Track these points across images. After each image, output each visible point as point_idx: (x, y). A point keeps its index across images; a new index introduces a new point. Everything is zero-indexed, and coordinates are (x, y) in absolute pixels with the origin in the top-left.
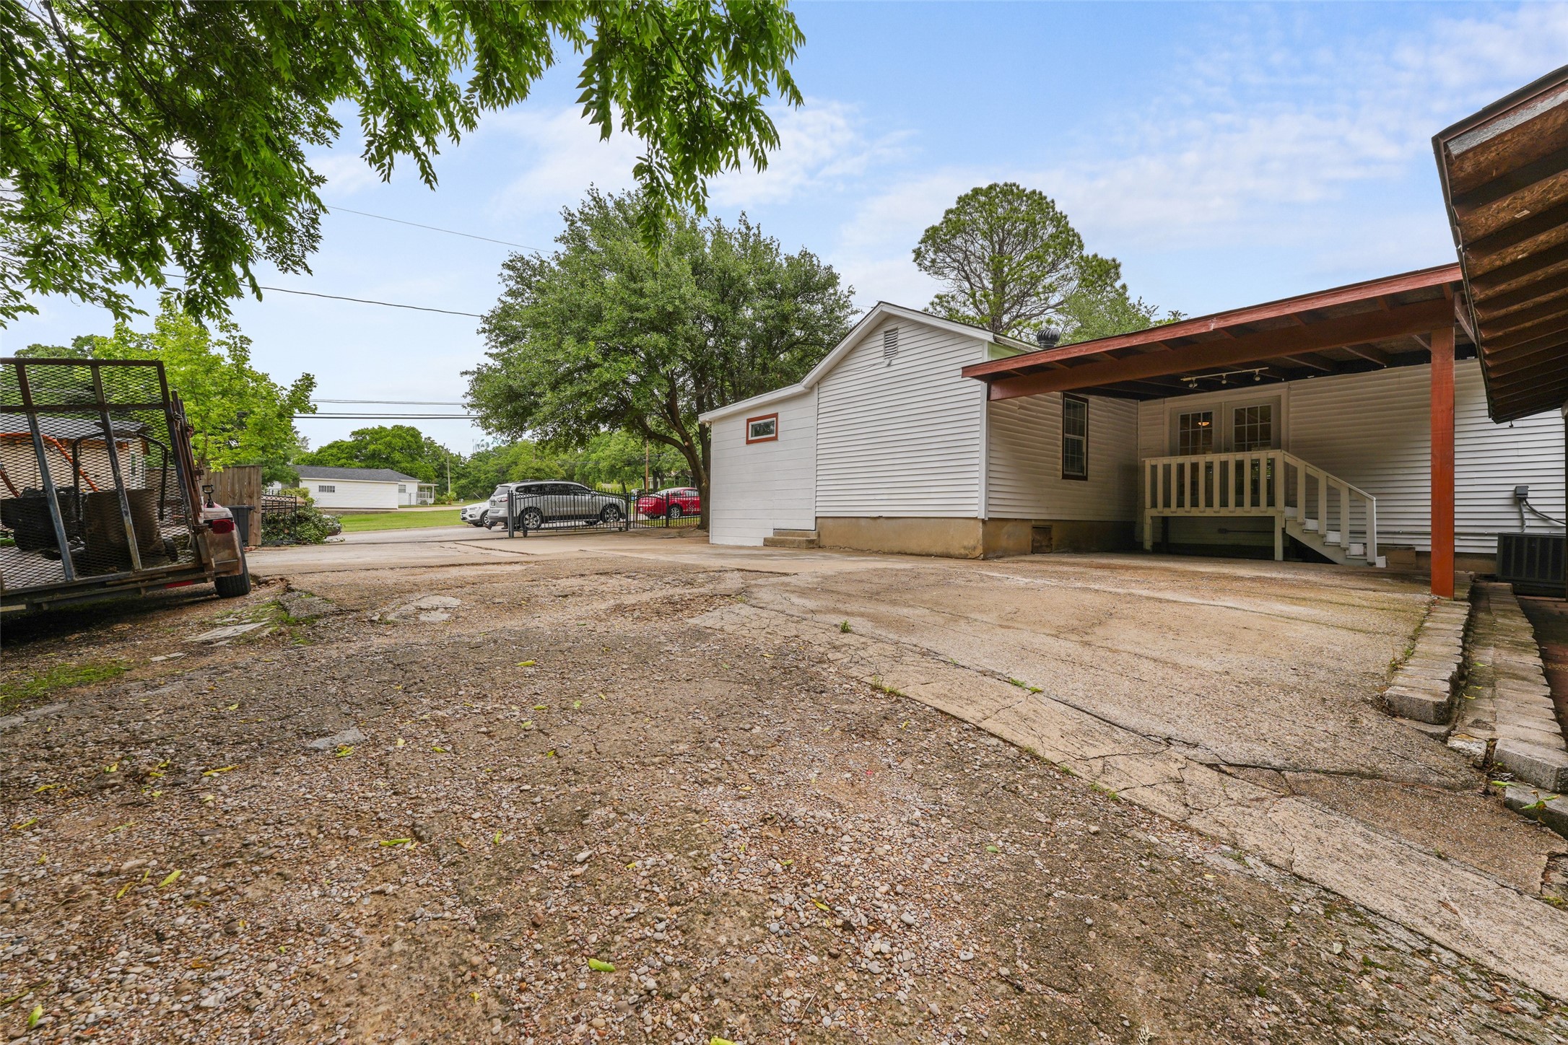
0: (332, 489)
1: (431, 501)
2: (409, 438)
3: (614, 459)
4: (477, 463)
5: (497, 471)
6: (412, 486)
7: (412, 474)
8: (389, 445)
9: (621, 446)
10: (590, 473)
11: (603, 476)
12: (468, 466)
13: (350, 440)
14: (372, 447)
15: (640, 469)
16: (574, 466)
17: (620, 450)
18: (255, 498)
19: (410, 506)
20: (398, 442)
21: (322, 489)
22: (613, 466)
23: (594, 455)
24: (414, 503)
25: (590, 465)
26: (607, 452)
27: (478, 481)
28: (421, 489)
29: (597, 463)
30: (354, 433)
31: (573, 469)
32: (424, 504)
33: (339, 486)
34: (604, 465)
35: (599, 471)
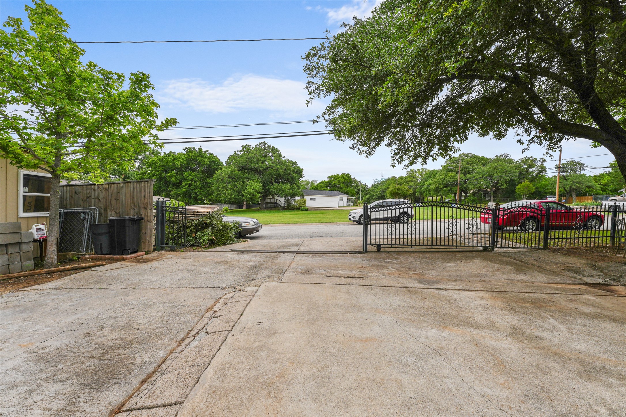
0: (314, 199)
1: (352, 204)
2: (347, 178)
3: (438, 183)
4: (373, 188)
5: (381, 191)
6: (345, 198)
7: (346, 193)
8: (339, 181)
9: (443, 177)
10: (424, 192)
11: (431, 193)
12: (369, 189)
13: (327, 180)
14: (333, 182)
15: (454, 189)
16: (416, 188)
17: (442, 178)
18: (148, 210)
19: (344, 207)
20: (343, 180)
21: (311, 199)
22: (438, 188)
23: (426, 182)
24: (345, 205)
25: (425, 187)
26: (434, 180)
27: (373, 196)
28: (349, 199)
29: (428, 186)
30: (328, 177)
31: (415, 190)
32: (349, 206)
33: (317, 198)
34: (432, 187)
35: (429, 190)
